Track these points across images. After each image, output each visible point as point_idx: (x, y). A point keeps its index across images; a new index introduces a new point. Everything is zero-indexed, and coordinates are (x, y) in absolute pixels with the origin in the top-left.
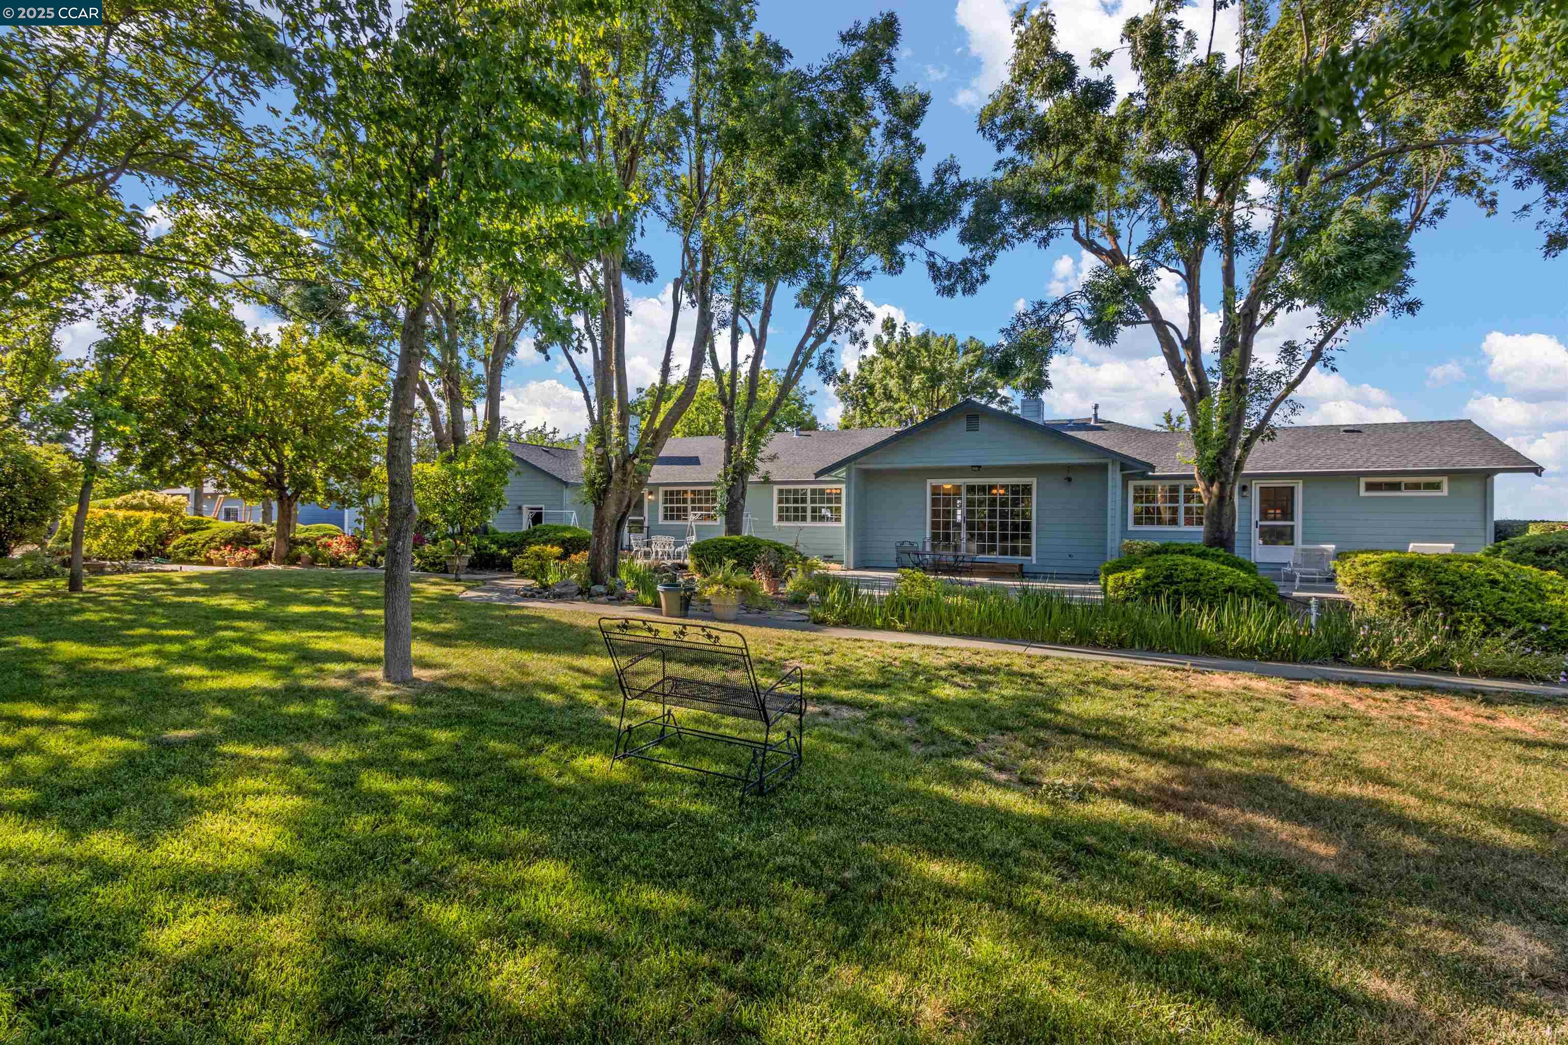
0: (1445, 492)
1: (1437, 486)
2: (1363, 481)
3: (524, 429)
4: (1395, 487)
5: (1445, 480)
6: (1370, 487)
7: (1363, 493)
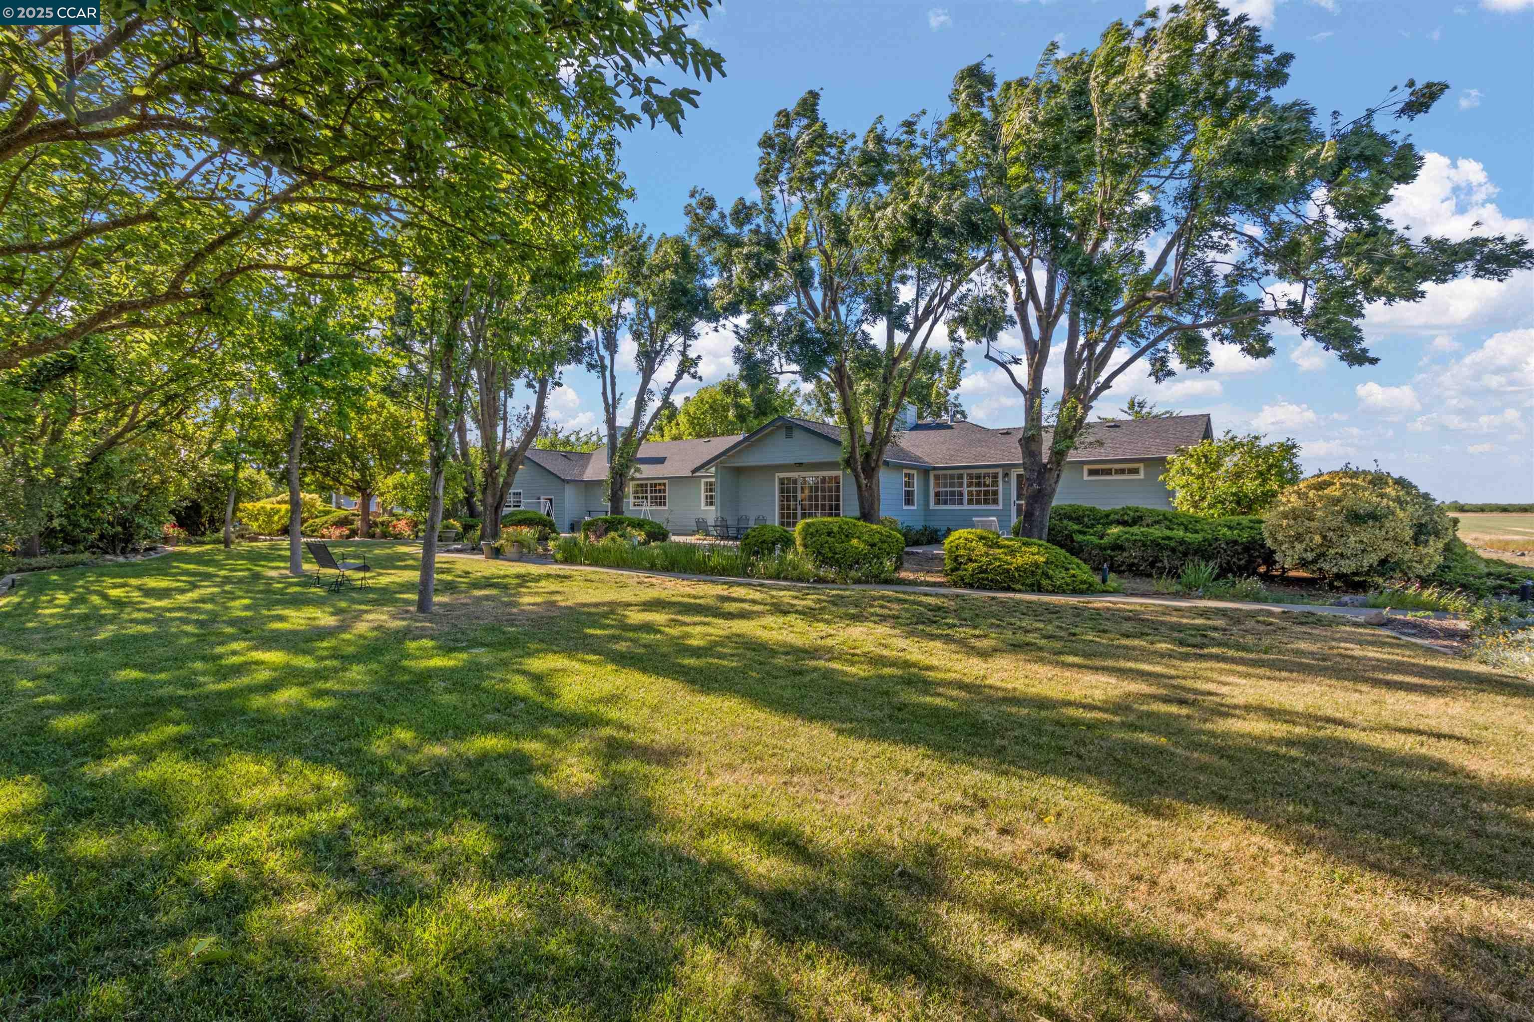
0: (1142, 476)
1: (1135, 471)
2: (1086, 468)
3: (581, 434)
4: (1108, 472)
5: (1141, 466)
6: (1092, 472)
7: (1086, 477)
